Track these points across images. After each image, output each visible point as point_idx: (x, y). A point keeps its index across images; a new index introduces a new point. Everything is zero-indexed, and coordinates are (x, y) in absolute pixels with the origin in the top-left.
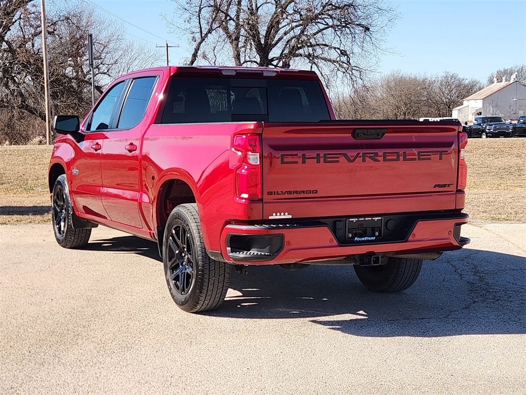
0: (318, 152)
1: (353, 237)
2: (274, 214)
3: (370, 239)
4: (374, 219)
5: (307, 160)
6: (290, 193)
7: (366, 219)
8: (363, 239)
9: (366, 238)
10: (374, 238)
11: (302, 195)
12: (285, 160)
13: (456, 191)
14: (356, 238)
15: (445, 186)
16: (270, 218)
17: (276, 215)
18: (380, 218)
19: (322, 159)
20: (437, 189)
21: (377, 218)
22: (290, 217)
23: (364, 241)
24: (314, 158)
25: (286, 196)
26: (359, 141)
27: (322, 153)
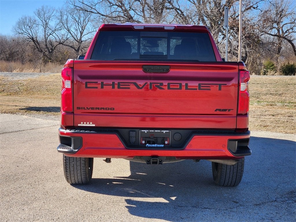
0: (113, 81)
1: (145, 144)
2: (82, 123)
3: (159, 145)
4: (162, 131)
5: (104, 86)
6: (92, 109)
7: (156, 131)
8: (153, 145)
9: (156, 145)
10: (163, 145)
11: (102, 111)
12: (88, 86)
13: (237, 115)
14: (147, 145)
15: (225, 110)
16: (79, 125)
17: (83, 124)
18: (168, 131)
19: (116, 86)
20: (218, 112)
21: (166, 131)
22: (94, 125)
23: (154, 147)
24: (111, 85)
25: (91, 111)
26: (148, 74)
27: (116, 82)
